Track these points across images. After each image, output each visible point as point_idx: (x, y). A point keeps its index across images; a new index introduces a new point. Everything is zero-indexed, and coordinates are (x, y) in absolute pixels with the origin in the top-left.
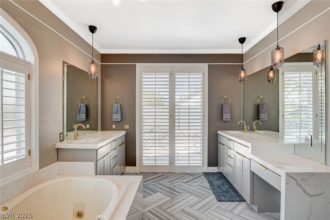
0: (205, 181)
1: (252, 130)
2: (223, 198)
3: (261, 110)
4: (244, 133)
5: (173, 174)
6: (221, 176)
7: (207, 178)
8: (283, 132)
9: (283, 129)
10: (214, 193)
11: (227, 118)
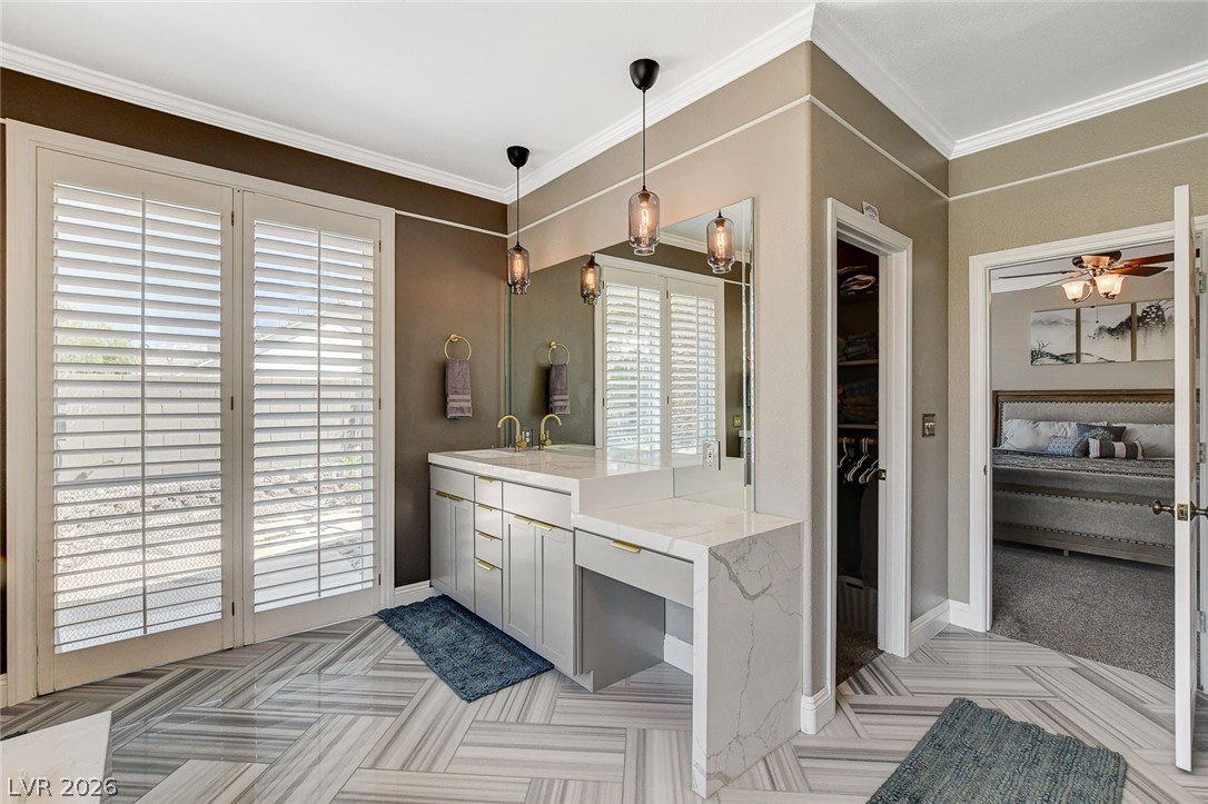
0: (396, 641)
1: (537, 443)
2: (481, 685)
3: (557, 384)
4: (517, 454)
5: (246, 650)
6: (447, 606)
7: (397, 631)
8: (604, 446)
9: (605, 438)
10: (443, 676)
11: (461, 409)
